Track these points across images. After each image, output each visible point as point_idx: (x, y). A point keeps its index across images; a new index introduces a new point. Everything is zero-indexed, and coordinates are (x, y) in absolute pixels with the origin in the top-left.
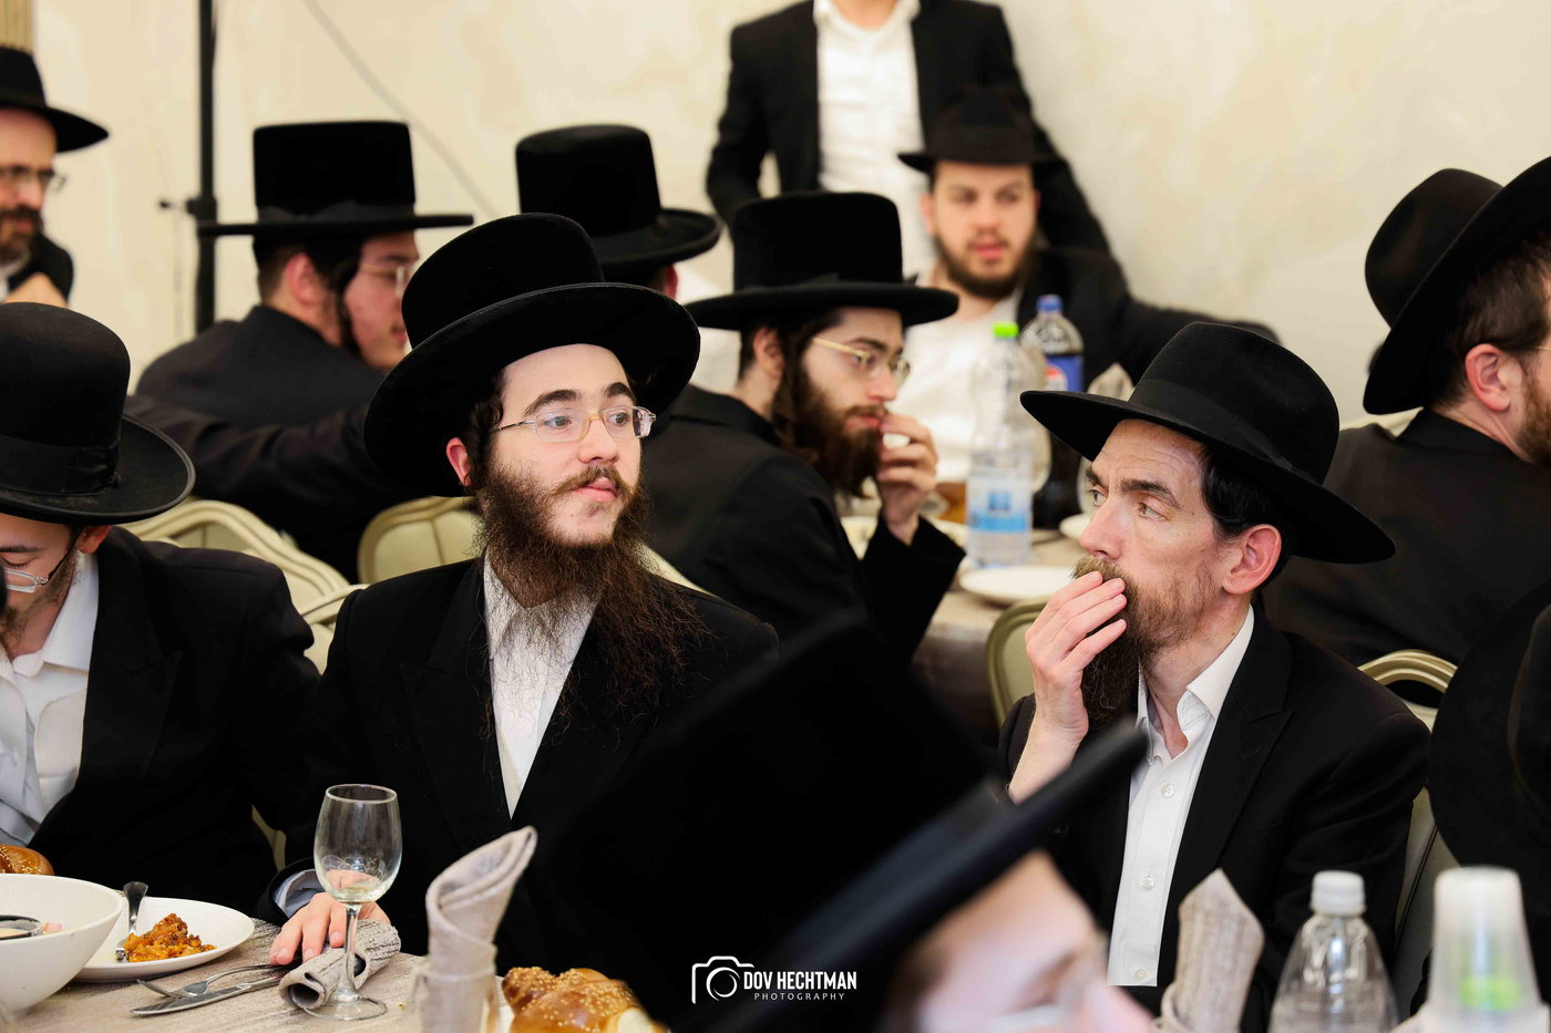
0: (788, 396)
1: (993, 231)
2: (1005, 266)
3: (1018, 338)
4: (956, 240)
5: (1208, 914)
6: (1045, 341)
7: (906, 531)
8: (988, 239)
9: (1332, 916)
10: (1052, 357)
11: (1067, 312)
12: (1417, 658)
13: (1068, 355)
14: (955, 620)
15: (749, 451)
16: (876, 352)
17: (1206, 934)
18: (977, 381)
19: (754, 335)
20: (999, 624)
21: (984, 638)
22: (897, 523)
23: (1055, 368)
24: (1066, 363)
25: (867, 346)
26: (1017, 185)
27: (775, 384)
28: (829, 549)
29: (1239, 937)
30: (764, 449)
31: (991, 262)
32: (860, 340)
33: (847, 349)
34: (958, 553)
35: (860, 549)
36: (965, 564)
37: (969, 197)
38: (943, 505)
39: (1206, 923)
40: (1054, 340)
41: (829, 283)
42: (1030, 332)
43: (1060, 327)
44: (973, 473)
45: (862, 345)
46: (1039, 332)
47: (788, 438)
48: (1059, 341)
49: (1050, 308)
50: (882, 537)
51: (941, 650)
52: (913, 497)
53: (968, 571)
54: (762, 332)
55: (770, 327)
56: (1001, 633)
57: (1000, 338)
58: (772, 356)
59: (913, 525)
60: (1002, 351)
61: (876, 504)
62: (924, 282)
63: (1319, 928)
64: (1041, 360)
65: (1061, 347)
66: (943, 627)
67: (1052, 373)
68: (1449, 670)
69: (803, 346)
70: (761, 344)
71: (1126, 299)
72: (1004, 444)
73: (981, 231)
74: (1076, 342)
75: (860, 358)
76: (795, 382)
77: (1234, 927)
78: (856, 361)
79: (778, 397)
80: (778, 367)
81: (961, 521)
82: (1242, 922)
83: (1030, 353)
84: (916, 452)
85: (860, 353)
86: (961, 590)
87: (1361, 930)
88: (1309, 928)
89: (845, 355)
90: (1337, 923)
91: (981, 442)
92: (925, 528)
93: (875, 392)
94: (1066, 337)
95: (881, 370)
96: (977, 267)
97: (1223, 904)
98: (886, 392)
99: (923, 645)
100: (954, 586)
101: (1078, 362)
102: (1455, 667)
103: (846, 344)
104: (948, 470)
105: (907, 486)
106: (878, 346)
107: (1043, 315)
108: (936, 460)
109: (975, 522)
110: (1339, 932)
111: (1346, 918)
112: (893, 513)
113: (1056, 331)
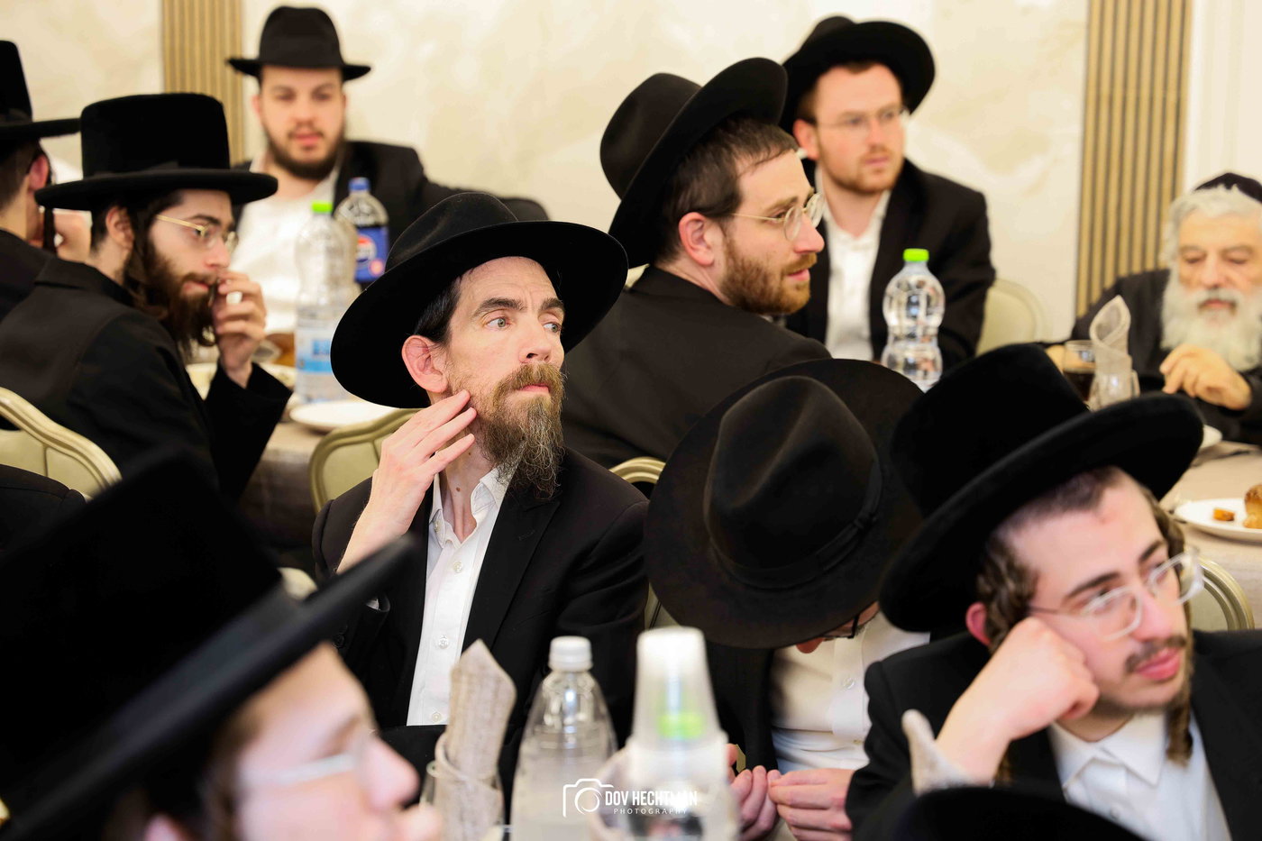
0: (139, 263)
1: (310, 123)
2: (321, 152)
3: (333, 213)
4: (280, 131)
5: (471, 676)
6: (356, 216)
7: (242, 376)
8: (305, 130)
9: (565, 672)
10: (362, 229)
11: (374, 191)
12: (648, 463)
13: (376, 227)
14: (285, 446)
15: (104, 309)
16: (211, 227)
17: (470, 692)
18: (302, 249)
19: (106, 214)
20: (319, 449)
21: (307, 460)
22: (234, 369)
23: (364, 237)
24: (374, 233)
25: (205, 222)
26: (329, 85)
27: (125, 254)
28: (174, 389)
29: (496, 693)
30: (117, 308)
31: (308, 148)
32: (199, 217)
33: (188, 224)
34: (286, 392)
35: (203, 391)
36: (293, 400)
37: (288, 96)
38: (277, 352)
39: (470, 683)
40: (364, 213)
41: (171, 169)
42: (344, 207)
43: (368, 204)
44: (300, 325)
45: (200, 221)
46: (351, 208)
47: (140, 297)
48: (368, 215)
49: (360, 188)
50: (221, 380)
51: (273, 471)
52: (247, 345)
53: (297, 405)
54: (113, 209)
55: (121, 207)
56: (321, 455)
57: (317, 213)
58: (124, 229)
59: (248, 369)
60: (323, 224)
61: (214, 352)
62: (256, 168)
63: (557, 682)
64: (353, 231)
65: (370, 221)
66: (276, 452)
67: (363, 242)
68: (659, 466)
69: (150, 221)
70: (113, 219)
71: (424, 180)
72: (324, 301)
73: (300, 124)
74: (382, 217)
75: (199, 232)
76: (143, 251)
77: (492, 684)
78: (195, 234)
79: (129, 264)
80: (127, 238)
81: (291, 365)
82: (498, 681)
83: (343, 225)
84: (248, 307)
85: (200, 228)
86: (291, 421)
87: (589, 682)
88: (548, 683)
89: (186, 229)
90: (570, 678)
91: (306, 299)
92: (258, 372)
93: (211, 261)
94: (373, 212)
95: (215, 242)
96: (296, 152)
97: (483, 667)
98: (221, 260)
99: (259, 467)
100: (284, 417)
101: (384, 232)
102: (664, 464)
103: (186, 220)
104: (276, 322)
105: (242, 336)
106: (213, 221)
107: (354, 195)
108: (265, 315)
109: (302, 365)
110: (571, 684)
111: (578, 673)
112: (231, 361)
113: (365, 208)
